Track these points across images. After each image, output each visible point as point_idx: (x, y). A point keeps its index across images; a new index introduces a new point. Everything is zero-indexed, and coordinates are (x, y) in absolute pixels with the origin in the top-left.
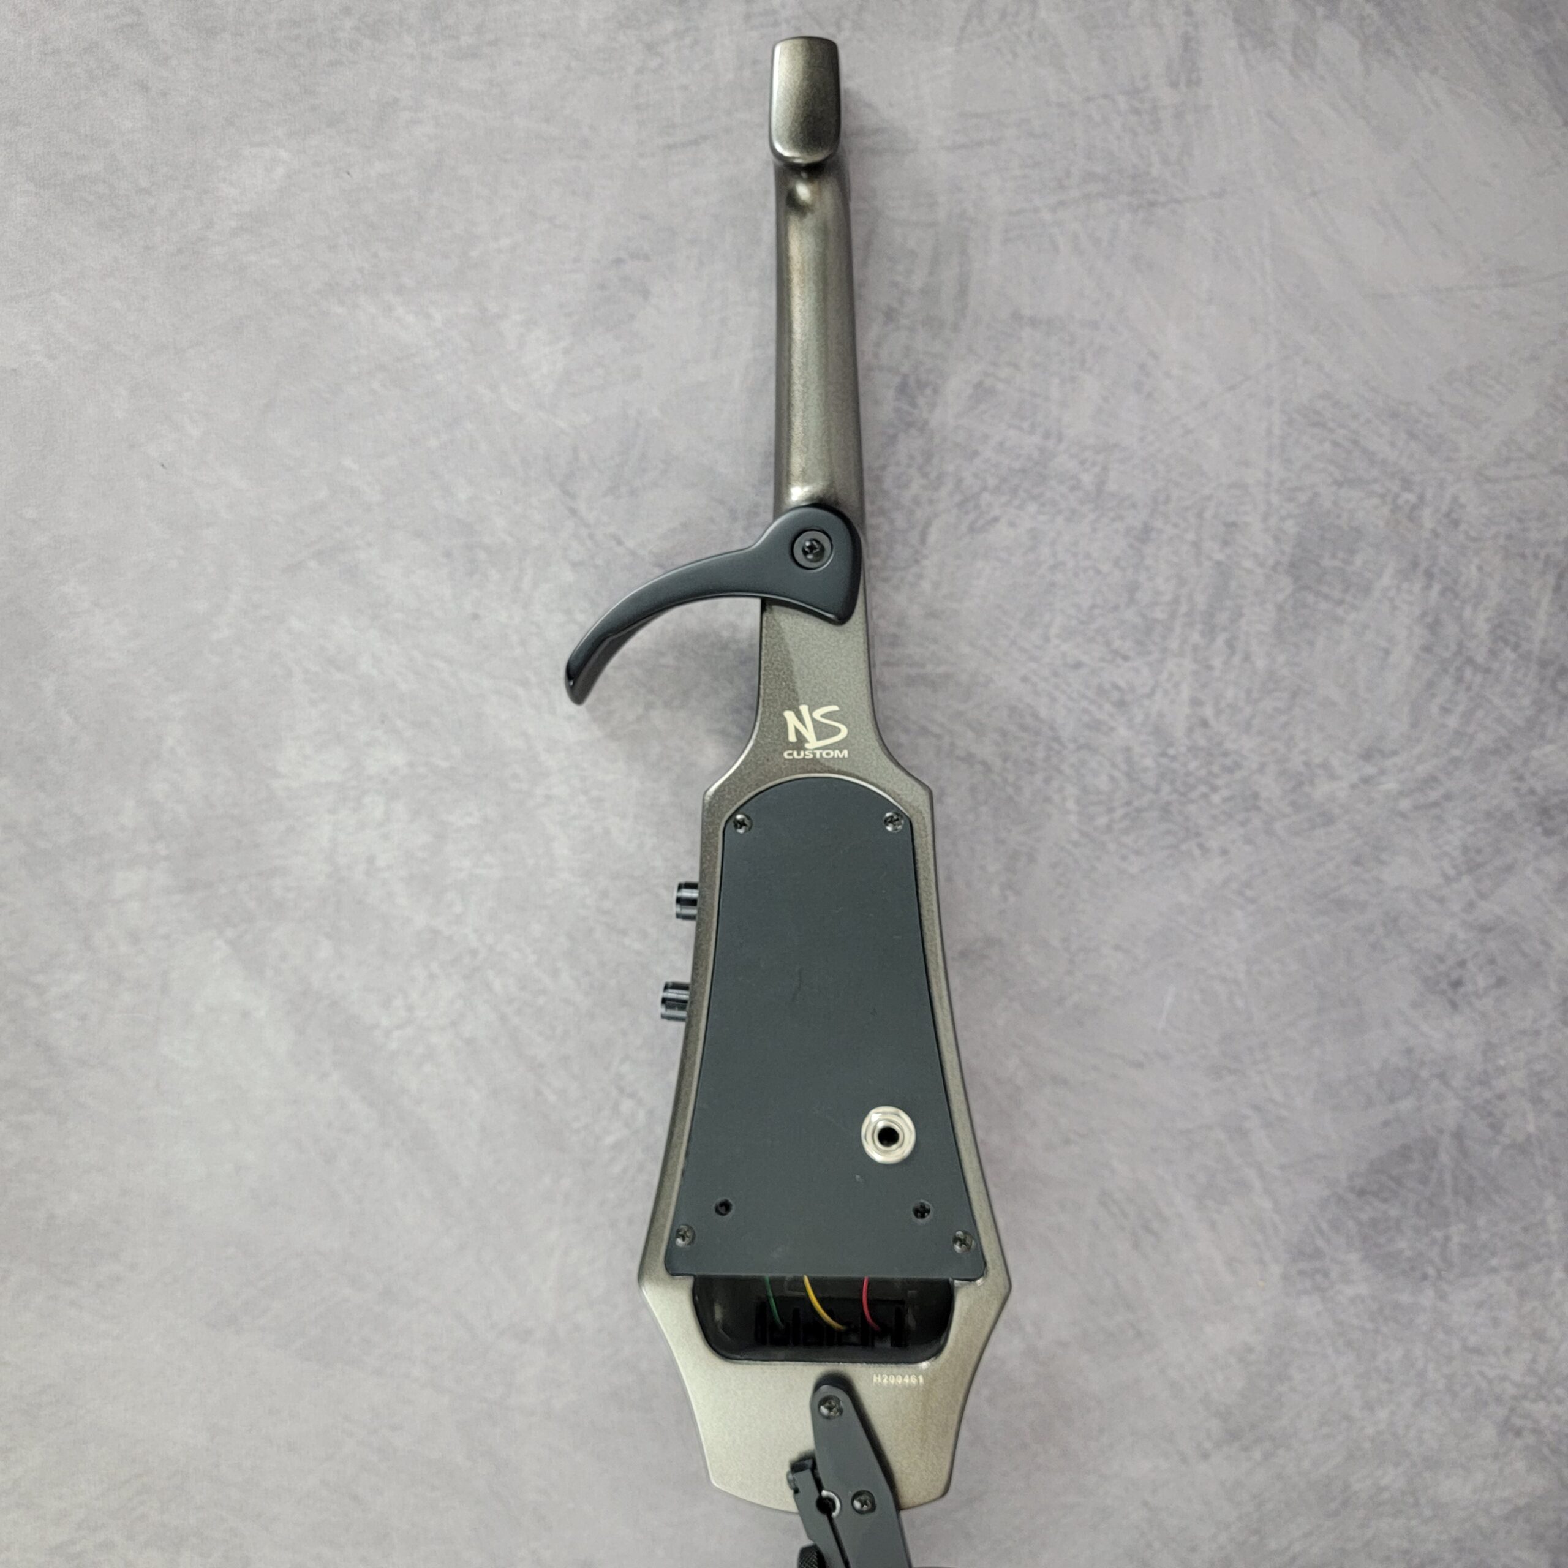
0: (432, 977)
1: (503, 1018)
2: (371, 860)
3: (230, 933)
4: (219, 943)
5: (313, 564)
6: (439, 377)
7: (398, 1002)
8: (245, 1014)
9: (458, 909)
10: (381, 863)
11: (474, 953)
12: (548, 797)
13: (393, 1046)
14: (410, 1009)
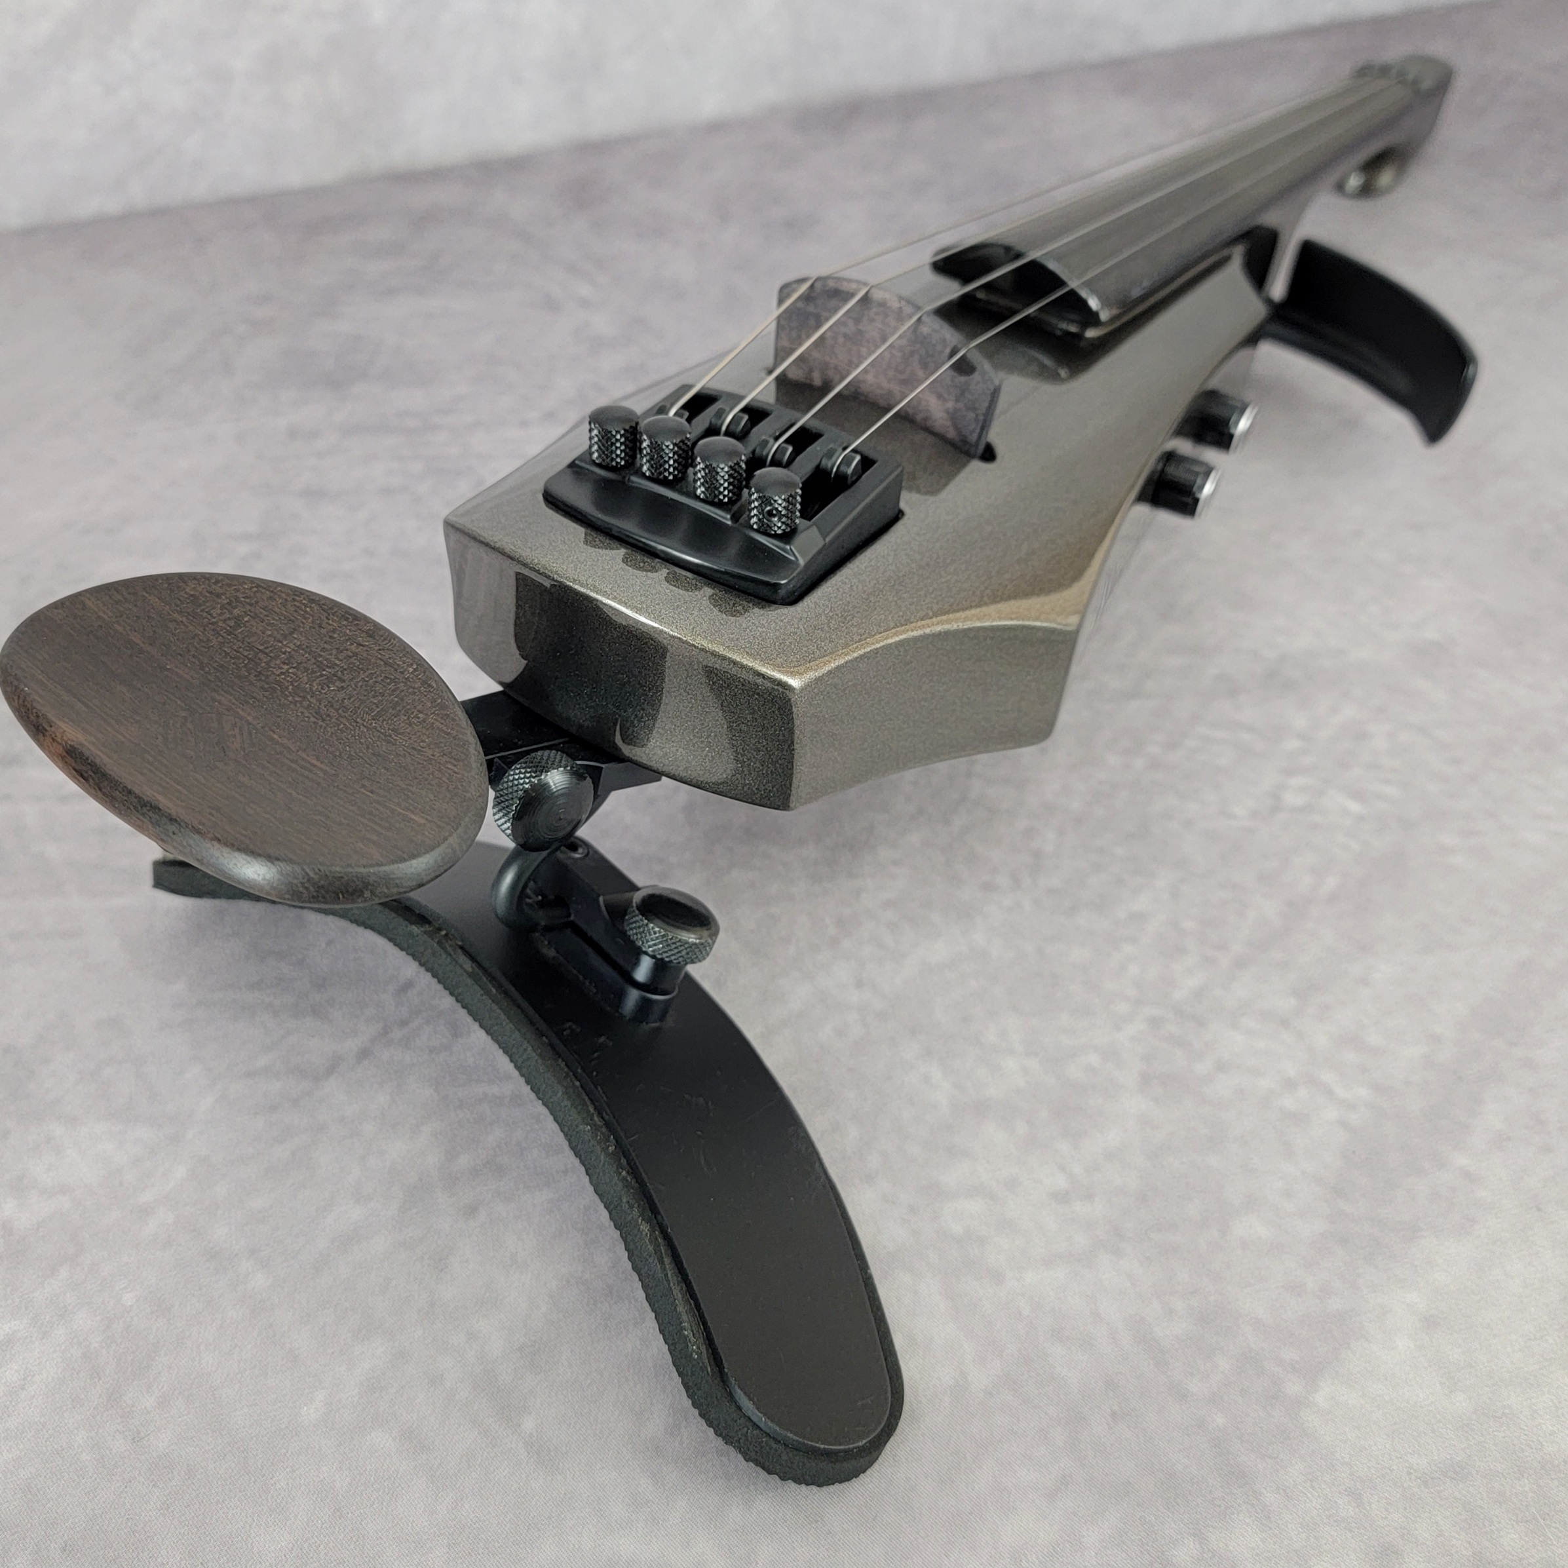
0: (1222, 1067)
1: (1240, 964)
2: (1061, 1197)
3: (1293, 1387)
4: (1320, 1399)
5: (529, 1424)
6: (128, 1299)
7: (1288, 1103)
8: (1430, 1323)
9: (1094, 1059)
10: (1062, 1182)
11: (1155, 1023)
12: (859, 984)
13: (1363, 1092)
14: (1290, 1085)
